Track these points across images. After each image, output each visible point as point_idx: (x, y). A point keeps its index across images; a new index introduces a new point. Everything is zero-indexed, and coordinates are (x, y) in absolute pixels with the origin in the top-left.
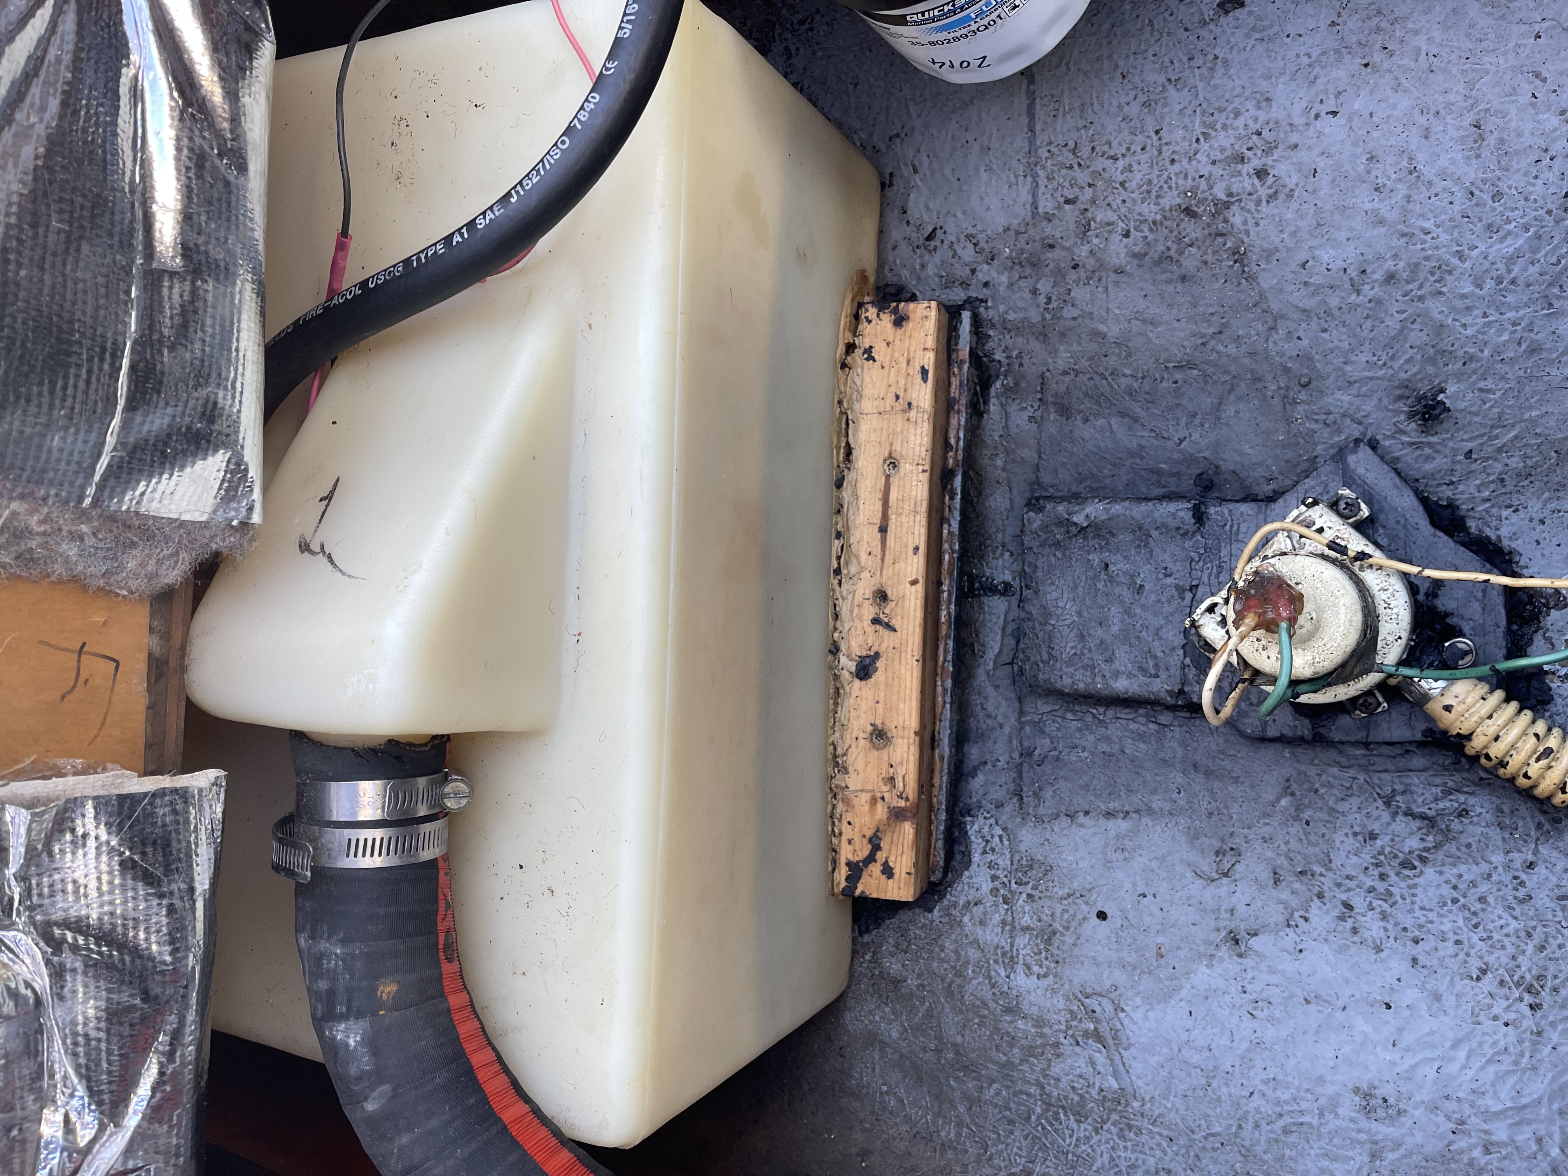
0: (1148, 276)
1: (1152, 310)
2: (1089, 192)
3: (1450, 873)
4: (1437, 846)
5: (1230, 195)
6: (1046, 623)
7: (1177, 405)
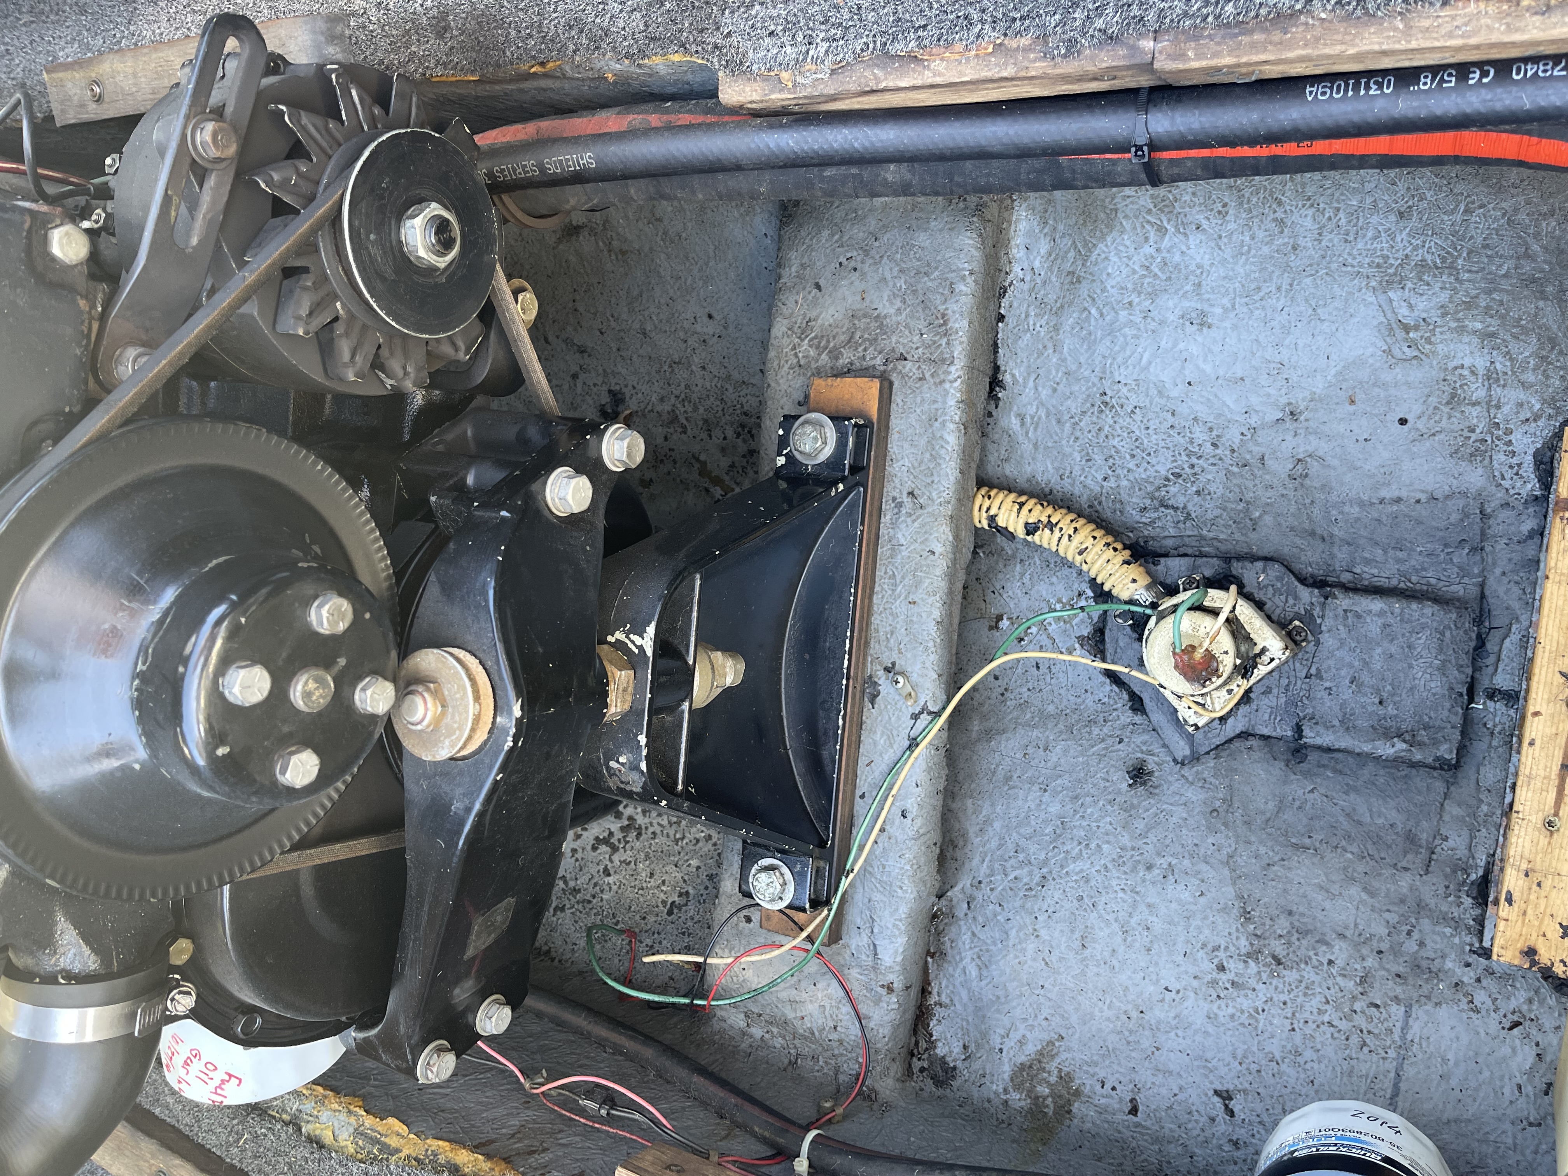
0: (1319, 925)
1: (1320, 897)
2: (1357, 1006)
3: (1151, 472)
4: (1158, 489)
5: (1245, 962)
6: (1444, 662)
7: (1312, 819)
